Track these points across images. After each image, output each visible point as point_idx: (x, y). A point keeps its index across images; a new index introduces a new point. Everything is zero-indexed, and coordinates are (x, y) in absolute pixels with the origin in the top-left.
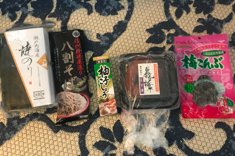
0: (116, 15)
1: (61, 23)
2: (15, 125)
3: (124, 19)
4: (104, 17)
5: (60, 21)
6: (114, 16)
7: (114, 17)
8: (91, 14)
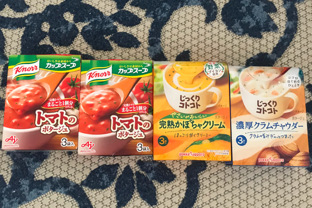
0: (258, 39)
1: (151, 24)
2: (25, 189)
3: (272, 51)
4: (235, 36)
5: (151, 19)
6: (253, 39)
7: (254, 41)
8: (211, 23)
